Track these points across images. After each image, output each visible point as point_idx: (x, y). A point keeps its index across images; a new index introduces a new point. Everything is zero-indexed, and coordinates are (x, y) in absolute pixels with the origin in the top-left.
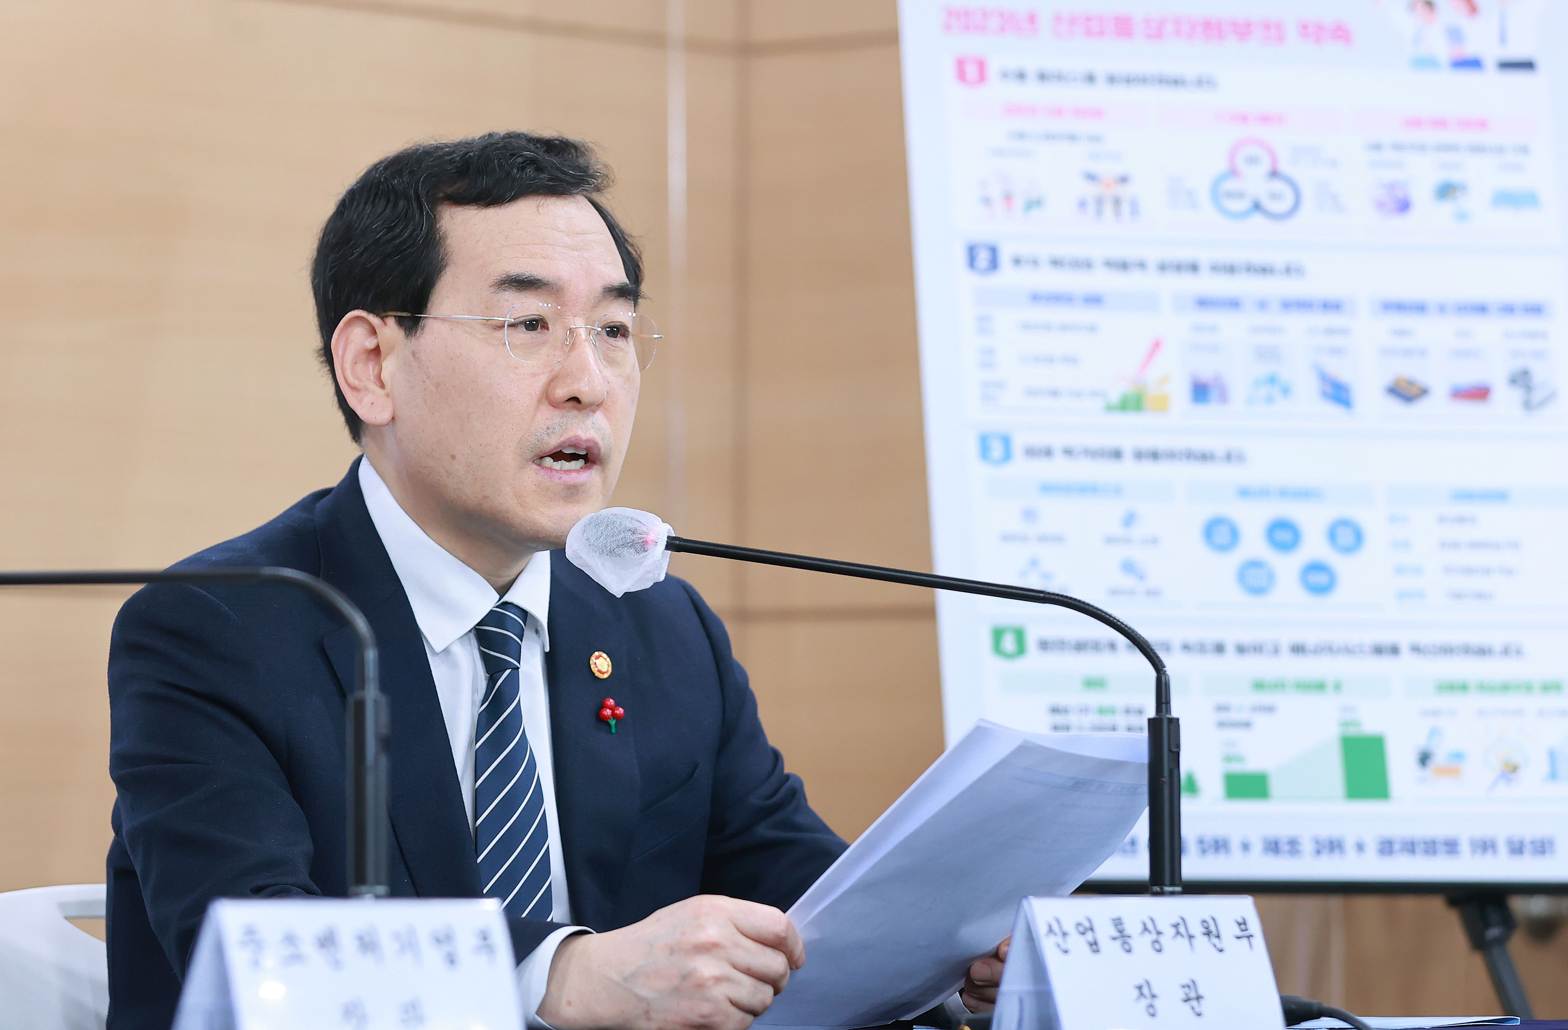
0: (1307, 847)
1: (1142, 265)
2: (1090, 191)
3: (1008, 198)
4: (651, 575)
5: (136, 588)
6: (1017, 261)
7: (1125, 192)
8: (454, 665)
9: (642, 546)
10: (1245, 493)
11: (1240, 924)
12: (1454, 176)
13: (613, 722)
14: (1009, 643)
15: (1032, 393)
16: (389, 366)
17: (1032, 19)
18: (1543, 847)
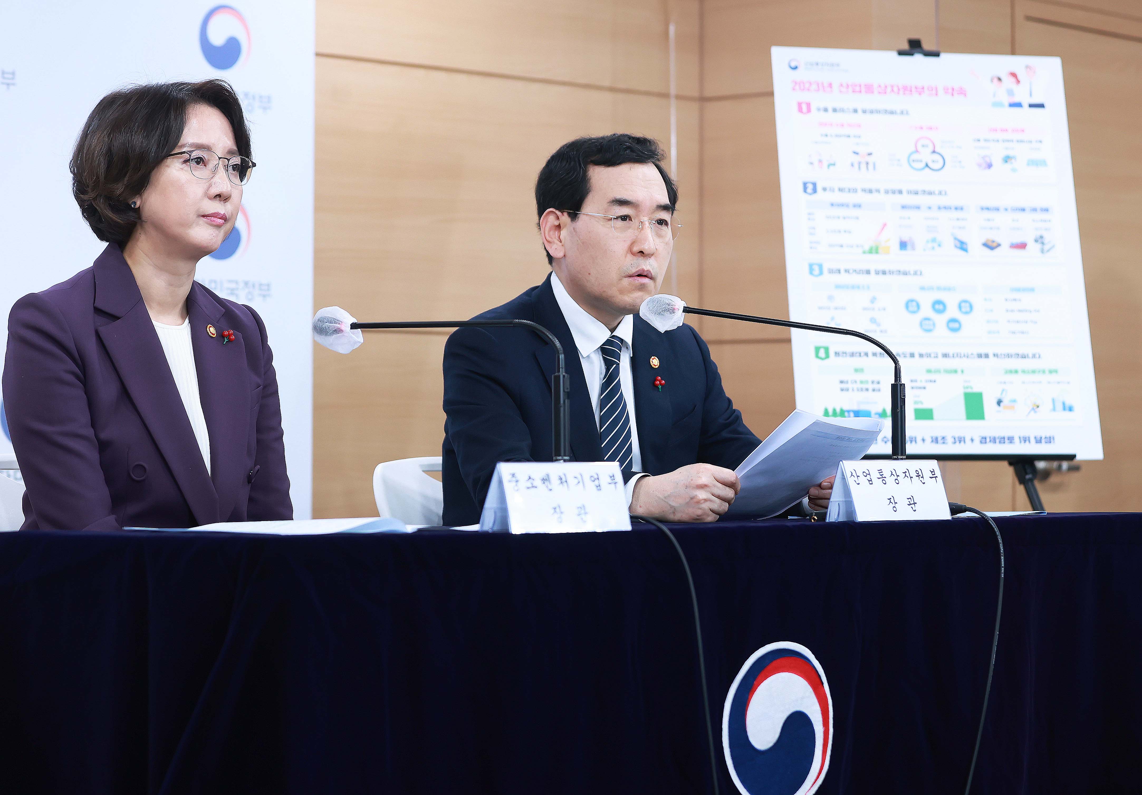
0: (950, 440)
1: (878, 191)
2: (856, 159)
3: (820, 161)
4: (676, 323)
5: (455, 329)
6: (825, 189)
7: (870, 159)
8: (592, 363)
9: (672, 311)
10: (922, 288)
11: (932, 472)
12: (1011, 153)
13: (660, 387)
14: (822, 353)
15: (831, 246)
16: (564, 233)
17: (830, 85)
18: (1049, 440)
